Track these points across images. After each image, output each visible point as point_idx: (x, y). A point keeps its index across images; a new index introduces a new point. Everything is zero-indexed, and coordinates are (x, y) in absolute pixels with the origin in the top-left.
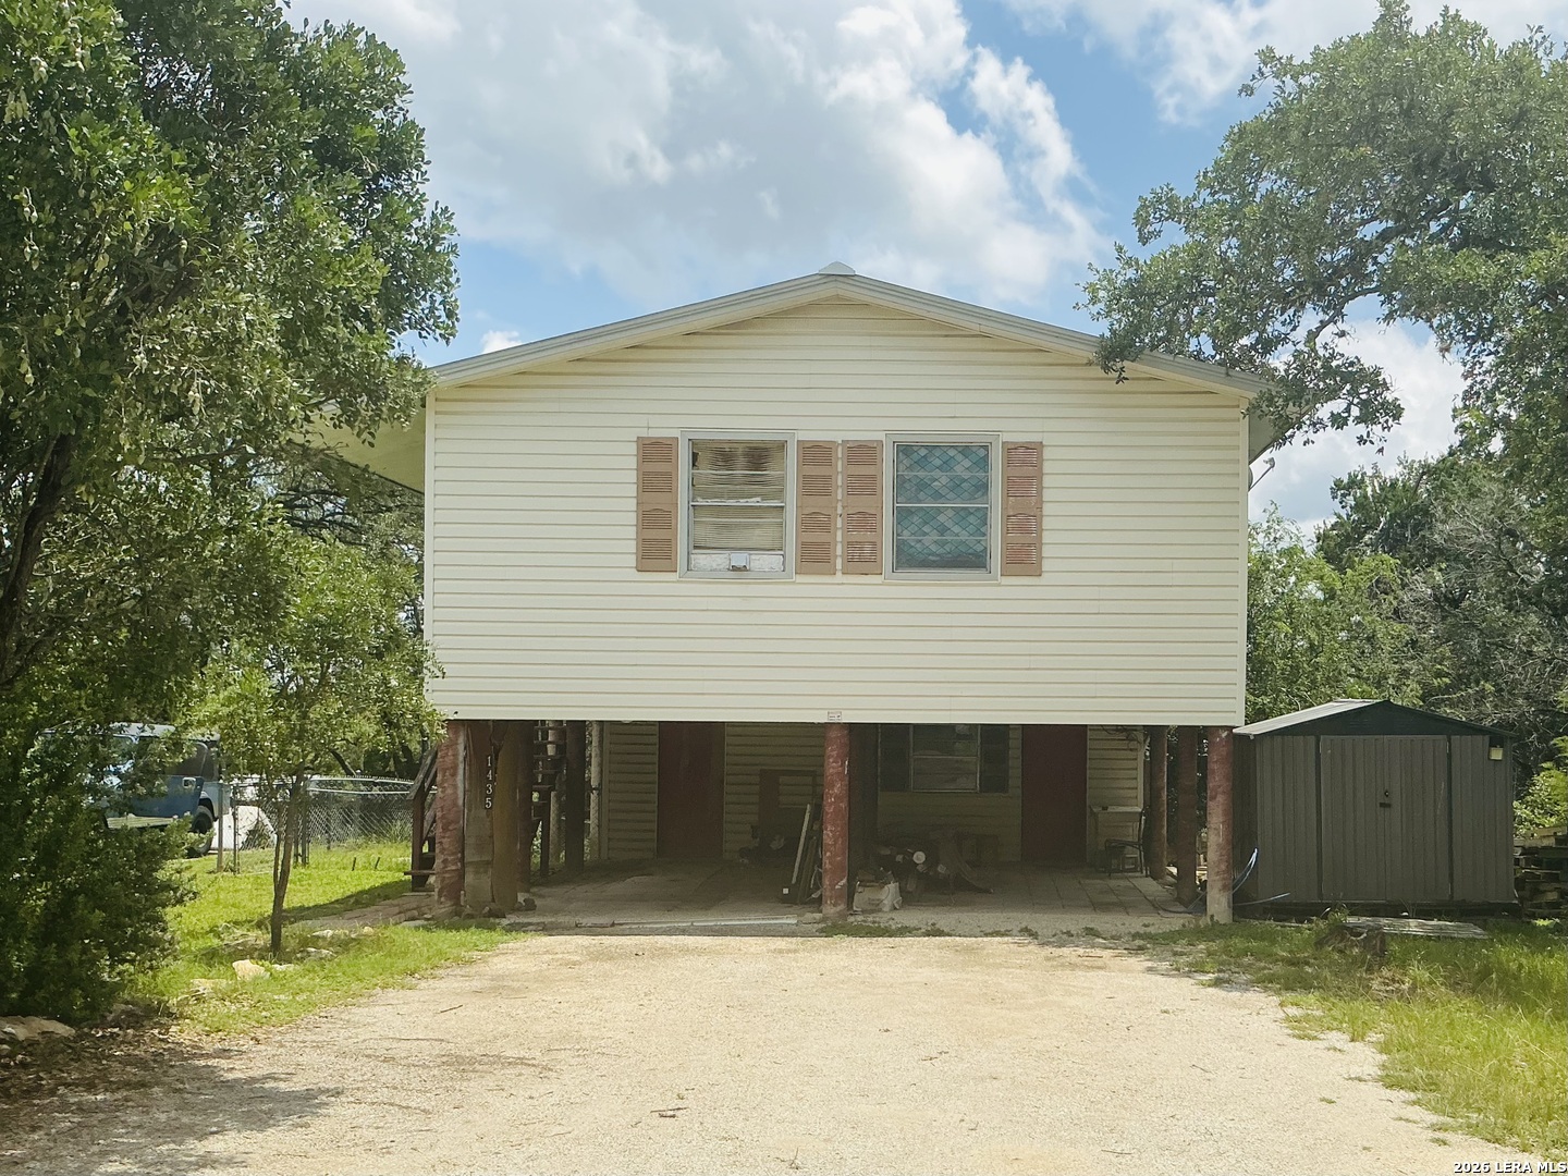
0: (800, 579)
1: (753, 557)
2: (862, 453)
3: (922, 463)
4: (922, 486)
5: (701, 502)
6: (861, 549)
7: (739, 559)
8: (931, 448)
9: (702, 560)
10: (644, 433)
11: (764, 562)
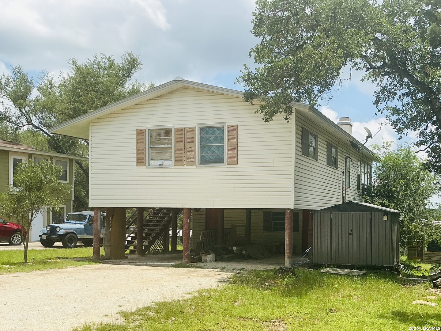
0: (176, 167)
1: (165, 161)
2: (191, 130)
3: (207, 133)
4: (207, 139)
5: (152, 146)
6: (191, 158)
7: (160, 162)
8: (209, 128)
9: (152, 163)
10: (138, 128)
11: (167, 163)
